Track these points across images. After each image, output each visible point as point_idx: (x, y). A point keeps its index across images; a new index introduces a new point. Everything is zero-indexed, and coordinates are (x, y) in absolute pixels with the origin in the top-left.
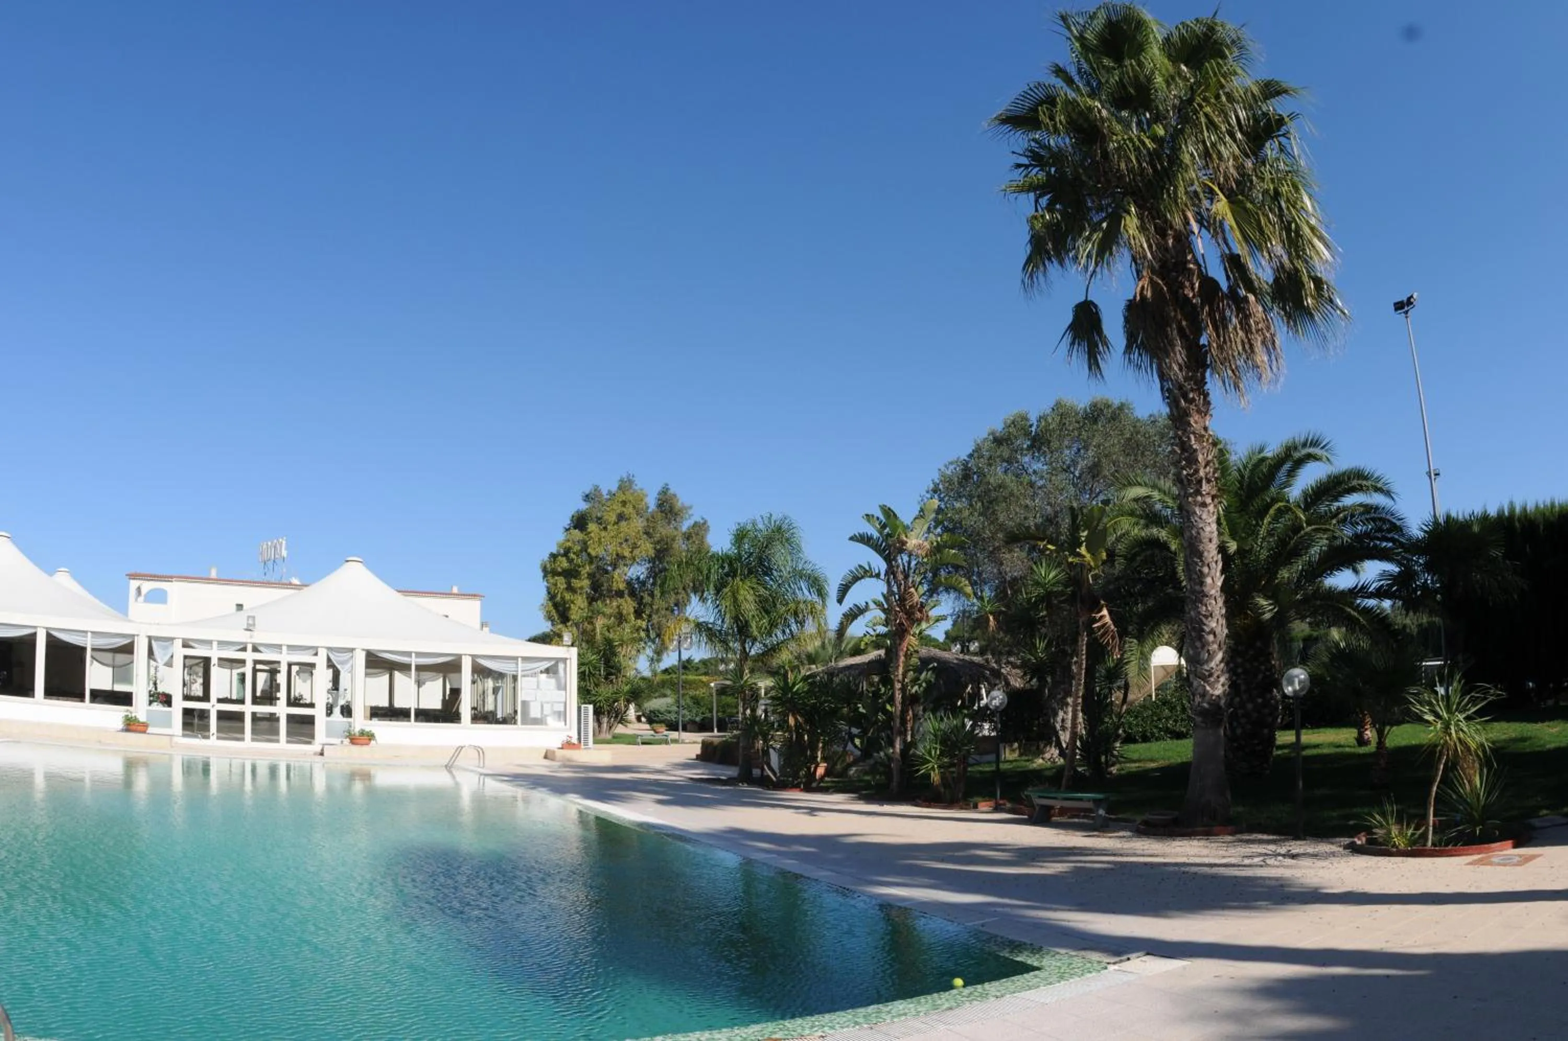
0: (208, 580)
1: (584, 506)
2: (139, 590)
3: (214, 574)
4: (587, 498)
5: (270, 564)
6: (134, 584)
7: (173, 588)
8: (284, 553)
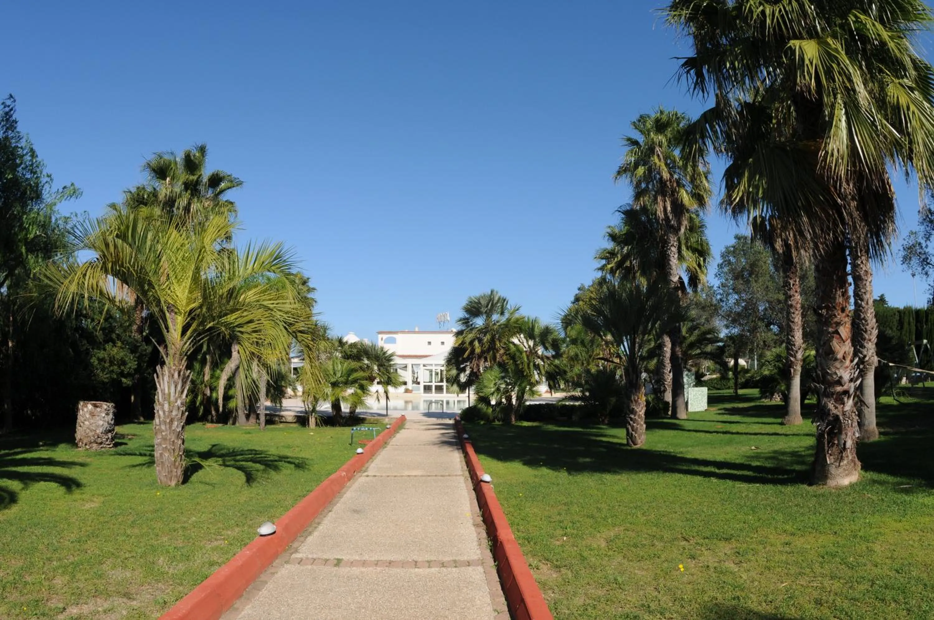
0: (415, 332)
1: (577, 292)
2: (382, 339)
3: (417, 330)
4: (579, 289)
5: (442, 323)
6: (380, 336)
7: (398, 337)
8: (449, 319)
